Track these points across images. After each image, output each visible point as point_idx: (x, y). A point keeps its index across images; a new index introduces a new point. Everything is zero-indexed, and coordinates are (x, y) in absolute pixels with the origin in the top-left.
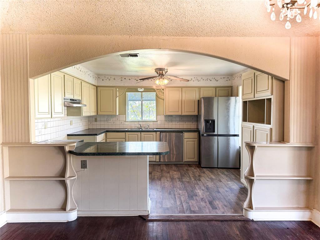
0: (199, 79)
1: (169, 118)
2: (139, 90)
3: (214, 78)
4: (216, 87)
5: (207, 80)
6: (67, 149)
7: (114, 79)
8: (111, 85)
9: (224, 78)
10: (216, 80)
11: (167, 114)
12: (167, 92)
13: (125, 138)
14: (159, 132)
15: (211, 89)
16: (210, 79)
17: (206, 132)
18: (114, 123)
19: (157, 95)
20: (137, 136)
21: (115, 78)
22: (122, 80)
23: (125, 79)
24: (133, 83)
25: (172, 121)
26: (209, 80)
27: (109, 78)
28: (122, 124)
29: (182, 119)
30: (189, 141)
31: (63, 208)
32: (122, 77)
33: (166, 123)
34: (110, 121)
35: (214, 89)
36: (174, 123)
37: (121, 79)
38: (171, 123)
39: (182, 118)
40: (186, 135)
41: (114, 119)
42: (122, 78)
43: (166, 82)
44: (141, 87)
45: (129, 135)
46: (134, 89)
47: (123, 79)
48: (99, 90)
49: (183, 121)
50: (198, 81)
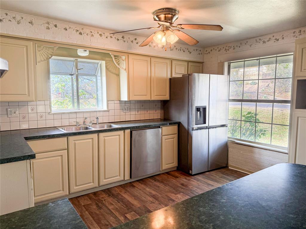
1: (127, 105)
2: (80, 53)
3: (188, 49)
4: (188, 62)
5: (180, 50)
7: (31, 23)
9: (197, 50)
10: (189, 52)
13: (68, 149)
14: (129, 130)
15: (183, 63)
16: (184, 49)
18: (24, 118)
20: (91, 140)
21: (33, 21)
22: (48, 28)
23: (56, 26)
24: (72, 38)
25: (130, 109)
26: (182, 50)
27: (18, 18)
28: (44, 118)
29: (143, 106)
30: (168, 139)
32: (49, 20)
33: (122, 113)
34: (14, 115)
35: (186, 64)
36: (133, 113)
37: (47, 25)
38: (129, 113)
42: (48, 23)
45: (76, 142)
47: (51, 26)
49: (145, 109)
50: (171, 50)
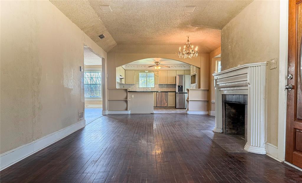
0: (176, 66)
1: (161, 85)
2: (146, 71)
4: (184, 70)
6: (128, 90)
8: (132, 69)
11: (160, 84)
12: (160, 72)
14: (156, 92)
15: (182, 71)
17: (178, 91)
18: (133, 88)
19: (155, 74)
22: (137, 67)
24: (143, 68)
25: (162, 87)
28: (137, 89)
30: (171, 96)
31: (127, 109)
33: (159, 89)
35: (183, 71)
38: (162, 89)
39: (168, 85)
40: (169, 93)
41: (133, 86)
43: (159, 68)
44: (147, 70)
46: (143, 71)
48: (126, 72)
